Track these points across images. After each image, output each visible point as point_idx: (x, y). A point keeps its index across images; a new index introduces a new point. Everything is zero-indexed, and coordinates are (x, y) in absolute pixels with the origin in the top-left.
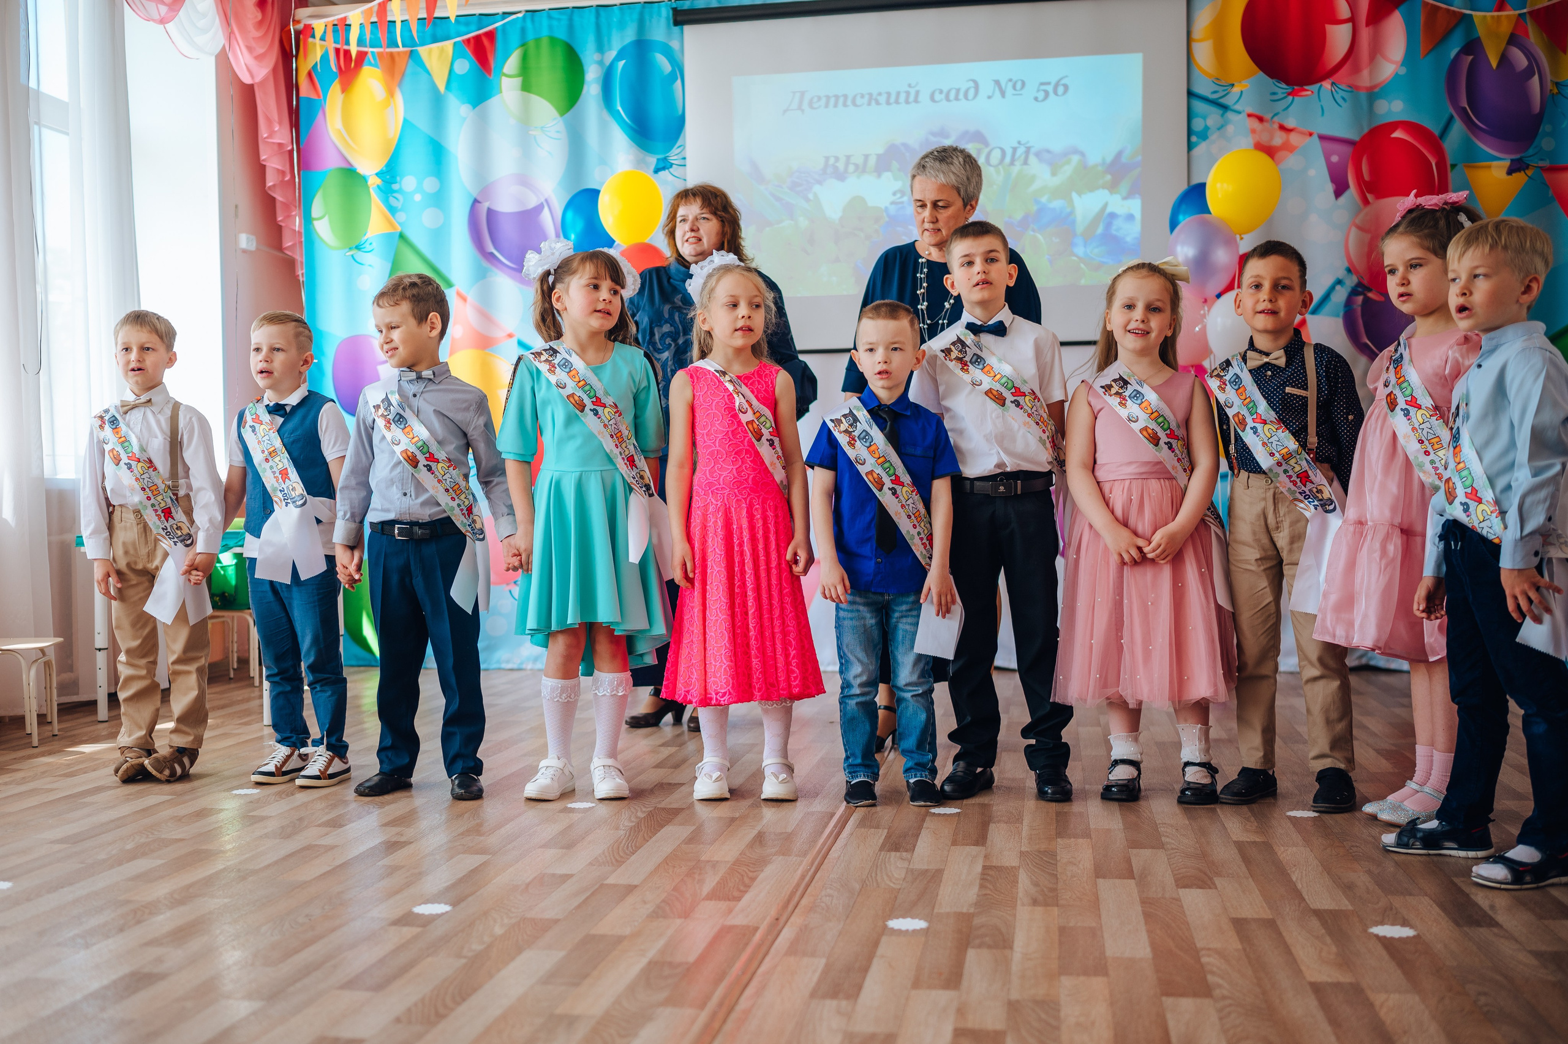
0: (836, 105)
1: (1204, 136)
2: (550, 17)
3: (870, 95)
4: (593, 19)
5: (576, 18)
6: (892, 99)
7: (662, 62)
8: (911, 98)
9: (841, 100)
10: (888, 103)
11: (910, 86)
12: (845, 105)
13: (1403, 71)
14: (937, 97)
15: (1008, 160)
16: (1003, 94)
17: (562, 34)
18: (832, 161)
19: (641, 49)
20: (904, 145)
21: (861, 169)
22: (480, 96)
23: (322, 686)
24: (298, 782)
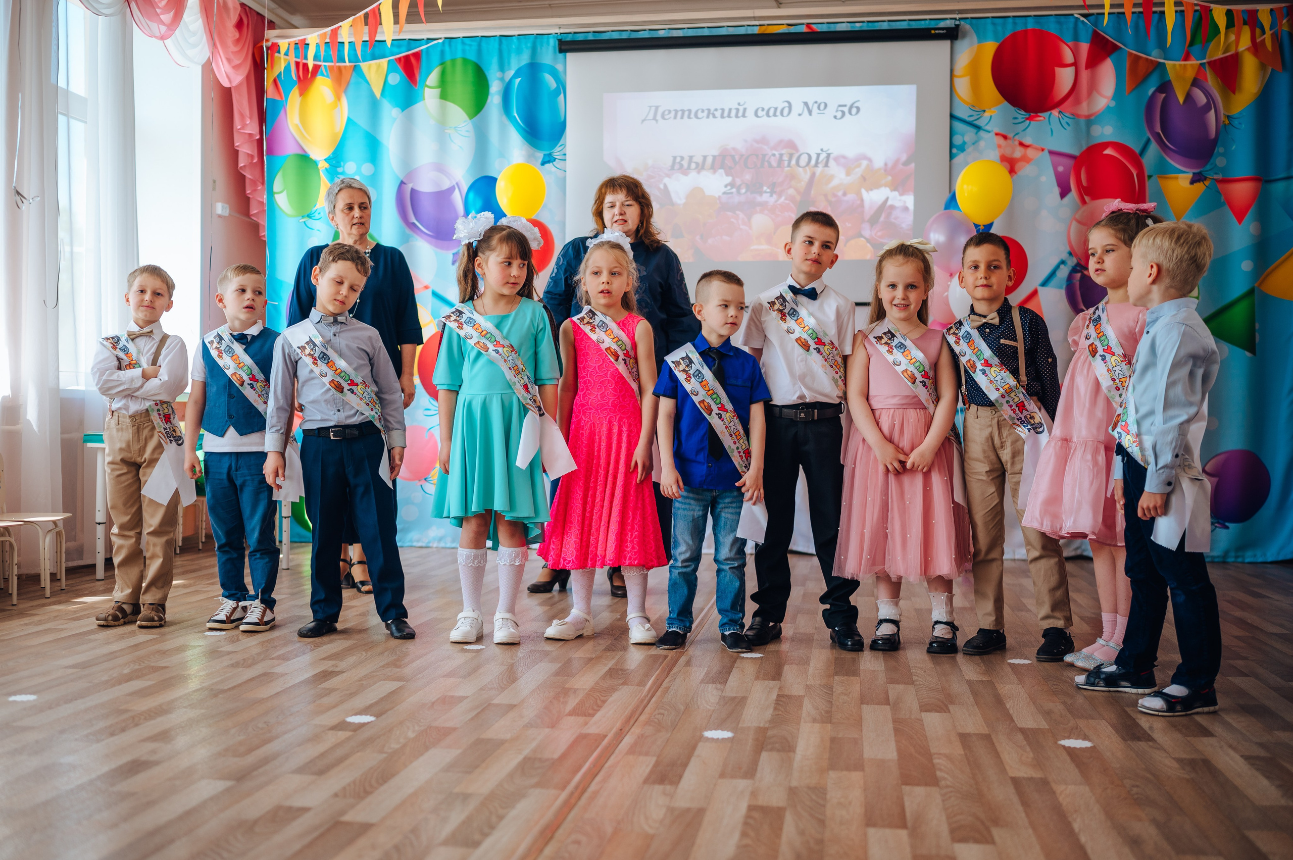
0: (682, 117)
1: (962, 149)
2: (463, 43)
3: (709, 110)
4: (497, 46)
5: (484, 45)
6: (726, 114)
7: (549, 81)
8: (740, 114)
9: (687, 113)
10: (722, 117)
11: (739, 104)
13: (1113, 104)
14: (760, 113)
15: (813, 163)
16: (810, 112)
17: (472, 57)
18: (678, 160)
19: (533, 70)
20: (734, 149)
21: (700, 167)
22: (408, 101)
23: (261, 554)
24: (242, 628)
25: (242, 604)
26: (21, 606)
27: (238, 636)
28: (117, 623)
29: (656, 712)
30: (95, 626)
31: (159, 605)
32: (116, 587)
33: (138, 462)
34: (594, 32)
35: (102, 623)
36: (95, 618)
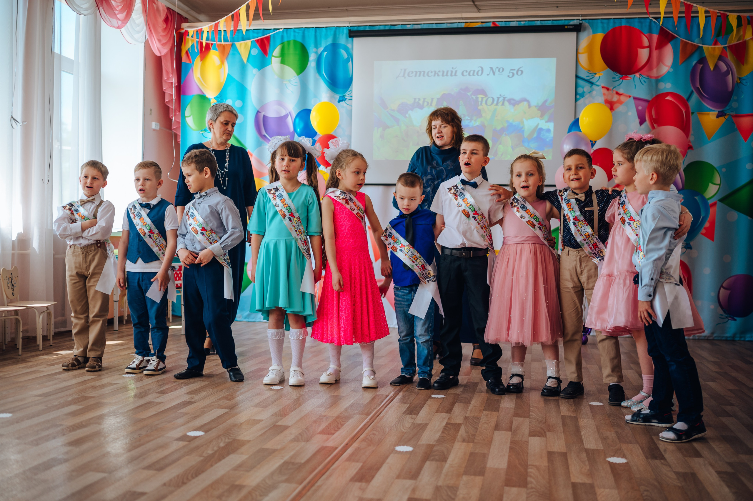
0: (420, 76)
1: (582, 95)
2: (294, 32)
3: (435, 71)
4: (313, 33)
5: (306, 32)
6: (445, 74)
7: (343, 54)
8: (453, 74)
9: (422, 73)
10: (443, 76)
11: (453, 68)
12: (424, 76)
13: (671, 70)
14: (465, 73)
15: (495, 102)
16: (494, 74)
17: (299, 39)
18: (417, 100)
19: (334, 47)
20: (450, 94)
21: (430, 105)
22: (262, 65)
23: (157, 330)
24: (145, 372)
25: (146, 358)
26: (24, 356)
27: (142, 377)
28: (74, 368)
29: (372, 433)
30: (61, 370)
31: (99, 358)
32: (75, 347)
33: (85, 275)
34: (370, 26)
35: (65, 368)
36: (61, 365)
